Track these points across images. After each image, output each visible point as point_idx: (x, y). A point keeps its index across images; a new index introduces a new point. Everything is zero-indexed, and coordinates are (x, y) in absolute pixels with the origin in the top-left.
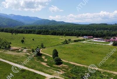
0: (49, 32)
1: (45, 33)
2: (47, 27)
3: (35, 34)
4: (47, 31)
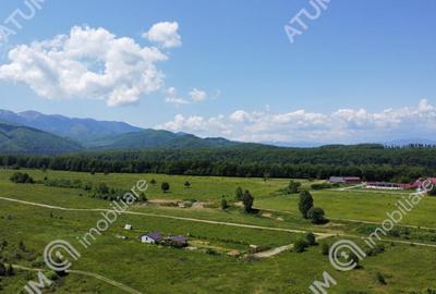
0: (213, 166)
1: (198, 170)
2: (179, 155)
3: (162, 173)
4: (206, 165)
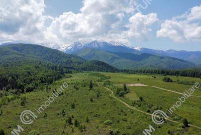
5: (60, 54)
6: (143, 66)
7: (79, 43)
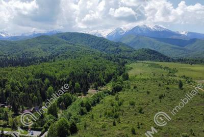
5: (107, 42)
6: (194, 53)
7: (121, 29)
